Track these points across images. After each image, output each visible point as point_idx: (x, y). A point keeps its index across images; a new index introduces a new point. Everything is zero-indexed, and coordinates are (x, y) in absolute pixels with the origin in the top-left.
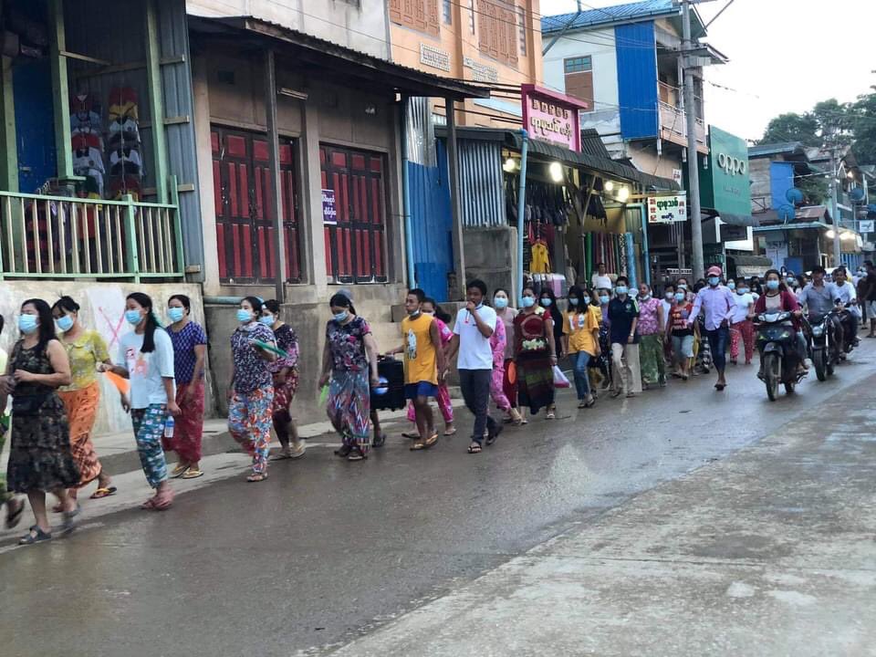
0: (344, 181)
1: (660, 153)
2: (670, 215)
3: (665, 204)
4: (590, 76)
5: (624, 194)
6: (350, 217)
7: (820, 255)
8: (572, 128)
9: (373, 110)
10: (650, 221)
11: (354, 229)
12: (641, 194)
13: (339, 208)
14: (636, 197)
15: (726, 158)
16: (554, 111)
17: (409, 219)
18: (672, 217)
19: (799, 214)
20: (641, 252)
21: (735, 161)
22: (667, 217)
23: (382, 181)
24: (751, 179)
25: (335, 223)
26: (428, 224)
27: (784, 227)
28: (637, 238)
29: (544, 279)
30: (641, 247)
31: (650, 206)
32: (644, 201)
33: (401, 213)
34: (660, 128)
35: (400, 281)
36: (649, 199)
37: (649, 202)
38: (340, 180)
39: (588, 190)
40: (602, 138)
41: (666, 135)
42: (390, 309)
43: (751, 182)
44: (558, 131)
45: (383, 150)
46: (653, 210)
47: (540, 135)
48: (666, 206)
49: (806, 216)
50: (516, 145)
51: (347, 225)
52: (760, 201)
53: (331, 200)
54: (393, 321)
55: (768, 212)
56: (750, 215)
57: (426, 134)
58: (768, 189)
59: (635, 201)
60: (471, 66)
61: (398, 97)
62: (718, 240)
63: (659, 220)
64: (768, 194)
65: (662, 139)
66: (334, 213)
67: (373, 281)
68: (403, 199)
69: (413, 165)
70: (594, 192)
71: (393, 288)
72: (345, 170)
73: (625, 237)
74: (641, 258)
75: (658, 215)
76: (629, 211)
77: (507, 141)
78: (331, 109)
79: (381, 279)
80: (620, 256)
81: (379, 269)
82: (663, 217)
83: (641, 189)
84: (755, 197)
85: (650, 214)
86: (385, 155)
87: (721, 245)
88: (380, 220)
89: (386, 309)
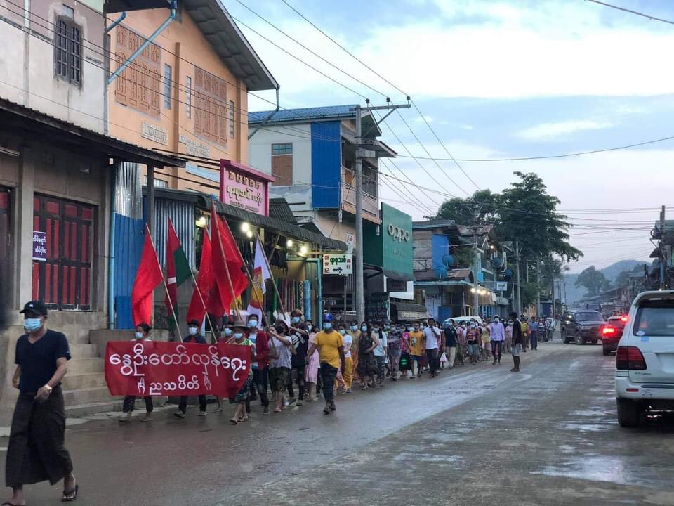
0: (57, 225)
1: (341, 221)
2: (340, 269)
3: (336, 260)
4: (290, 158)
5: (304, 250)
6: (60, 256)
7: (465, 306)
8: (262, 196)
9: (87, 171)
10: (324, 273)
11: (62, 265)
12: (318, 251)
13: (50, 247)
14: (314, 253)
15: (394, 228)
16: (247, 182)
17: (113, 260)
18: (341, 270)
19: (451, 274)
20: (315, 296)
21: (402, 231)
22: (337, 270)
23: (92, 228)
24: (414, 245)
25: (45, 260)
26: (130, 264)
27: (439, 283)
28: (313, 286)
29: (232, 314)
30: (316, 292)
31: (324, 261)
32: (320, 257)
33: (106, 254)
34: (342, 201)
35: (101, 310)
36: (324, 255)
37: (324, 258)
38: (53, 224)
39: (272, 245)
40: (290, 206)
41: (346, 208)
42: (88, 332)
43: (414, 248)
44: (250, 198)
45: (96, 203)
46: (327, 264)
47: (234, 200)
48: (336, 262)
49: (456, 275)
50: (205, 206)
51: (56, 262)
52: (423, 262)
53: (42, 241)
54: (90, 343)
55: (429, 271)
56: (412, 273)
57: (133, 192)
58: (429, 254)
59: (314, 256)
60: (185, 142)
61: (111, 161)
62: (385, 291)
63: (331, 272)
64: (430, 258)
65: (343, 211)
66: (45, 251)
67: (77, 309)
68: (108, 242)
69: (119, 217)
70: (278, 247)
71: (93, 316)
72: (58, 216)
73: (304, 284)
74: (316, 301)
75: (330, 269)
76: (309, 264)
77: (198, 203)
78: (48, 166)
79: (85, 308)
80: (299, 299)
81: (83, 299)
82: (334, 270)
83: (319, 247)
84: (419, 259)
85: (324, 267)
86: (96, 207)
87: (387, 294)
88: (87, 260)
89: (83, 333)
